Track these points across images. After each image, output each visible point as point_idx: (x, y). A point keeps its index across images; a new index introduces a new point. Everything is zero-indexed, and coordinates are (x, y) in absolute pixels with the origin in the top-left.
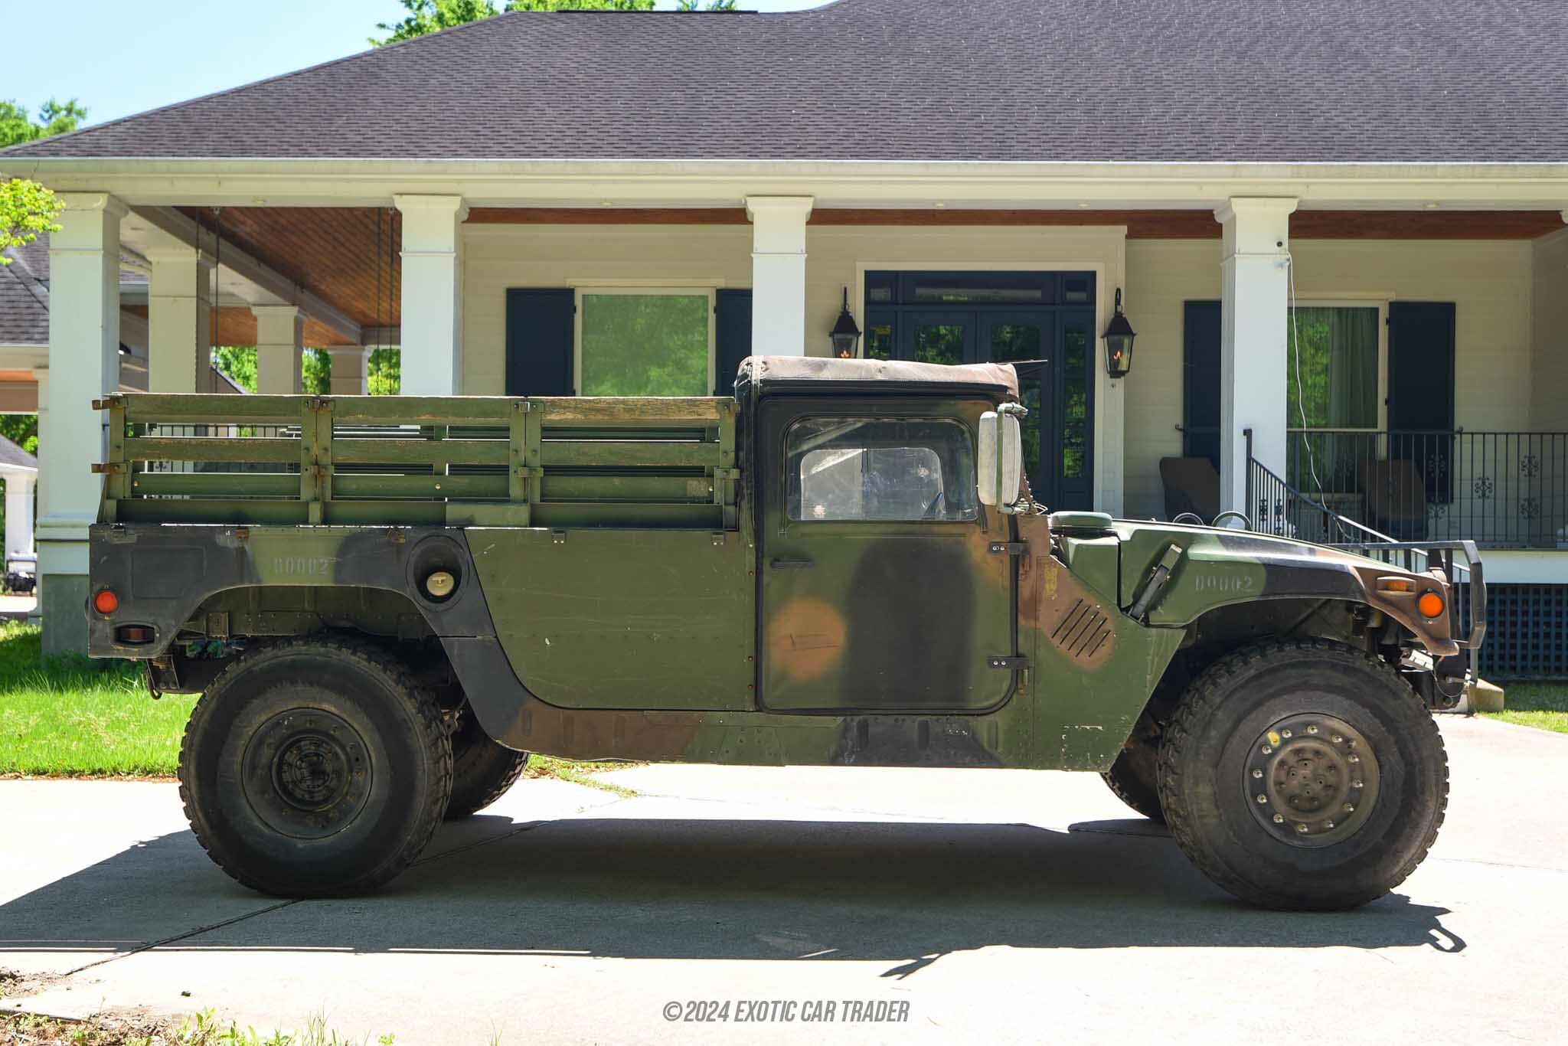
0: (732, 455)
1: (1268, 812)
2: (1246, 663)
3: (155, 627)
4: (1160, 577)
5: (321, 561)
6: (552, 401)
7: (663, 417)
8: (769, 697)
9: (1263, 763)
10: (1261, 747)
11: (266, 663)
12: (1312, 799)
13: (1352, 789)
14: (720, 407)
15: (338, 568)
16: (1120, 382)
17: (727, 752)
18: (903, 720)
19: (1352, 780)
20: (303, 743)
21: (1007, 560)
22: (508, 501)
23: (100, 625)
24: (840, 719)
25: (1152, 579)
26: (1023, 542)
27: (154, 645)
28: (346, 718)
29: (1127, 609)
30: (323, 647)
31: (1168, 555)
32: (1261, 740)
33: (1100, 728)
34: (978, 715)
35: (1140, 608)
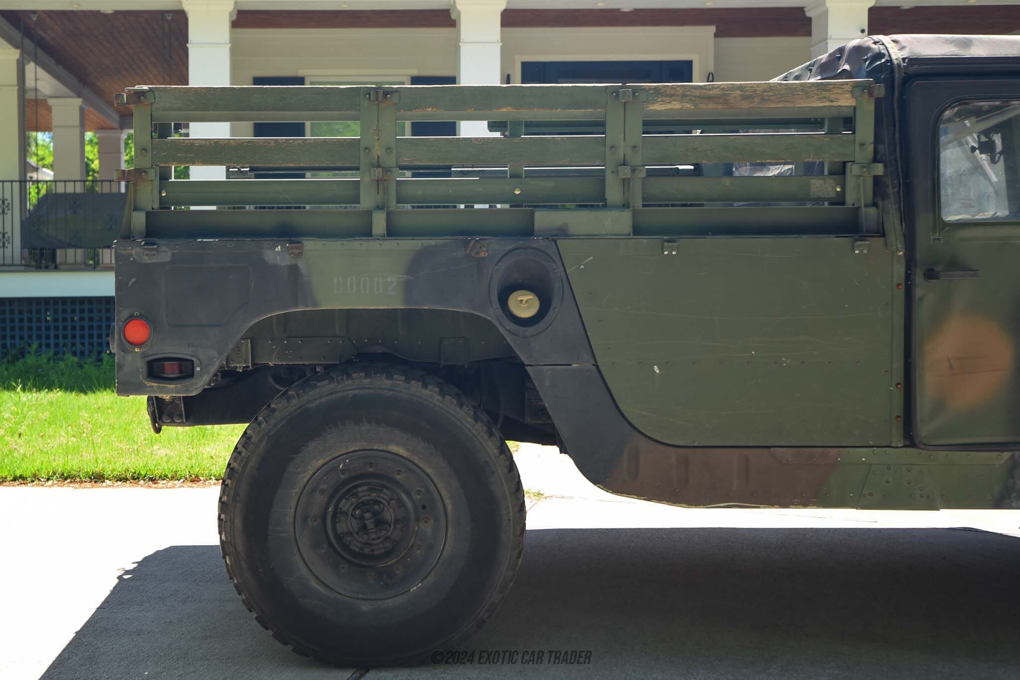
0: (871, 148)
3: (194, 359)
5: (389, 279)
6: (656, 88)
7: (789, 105)
8: (924, 429)
11: (323, 400)
14: (857, 92)
15: (408, 288)
17: (871, 494)
20: (360, 489)
22: (605, 206)
23: (129, 358)
24: (1006, 455)
27: (193, 381)
28: (416, 461)
30: (387, 378)
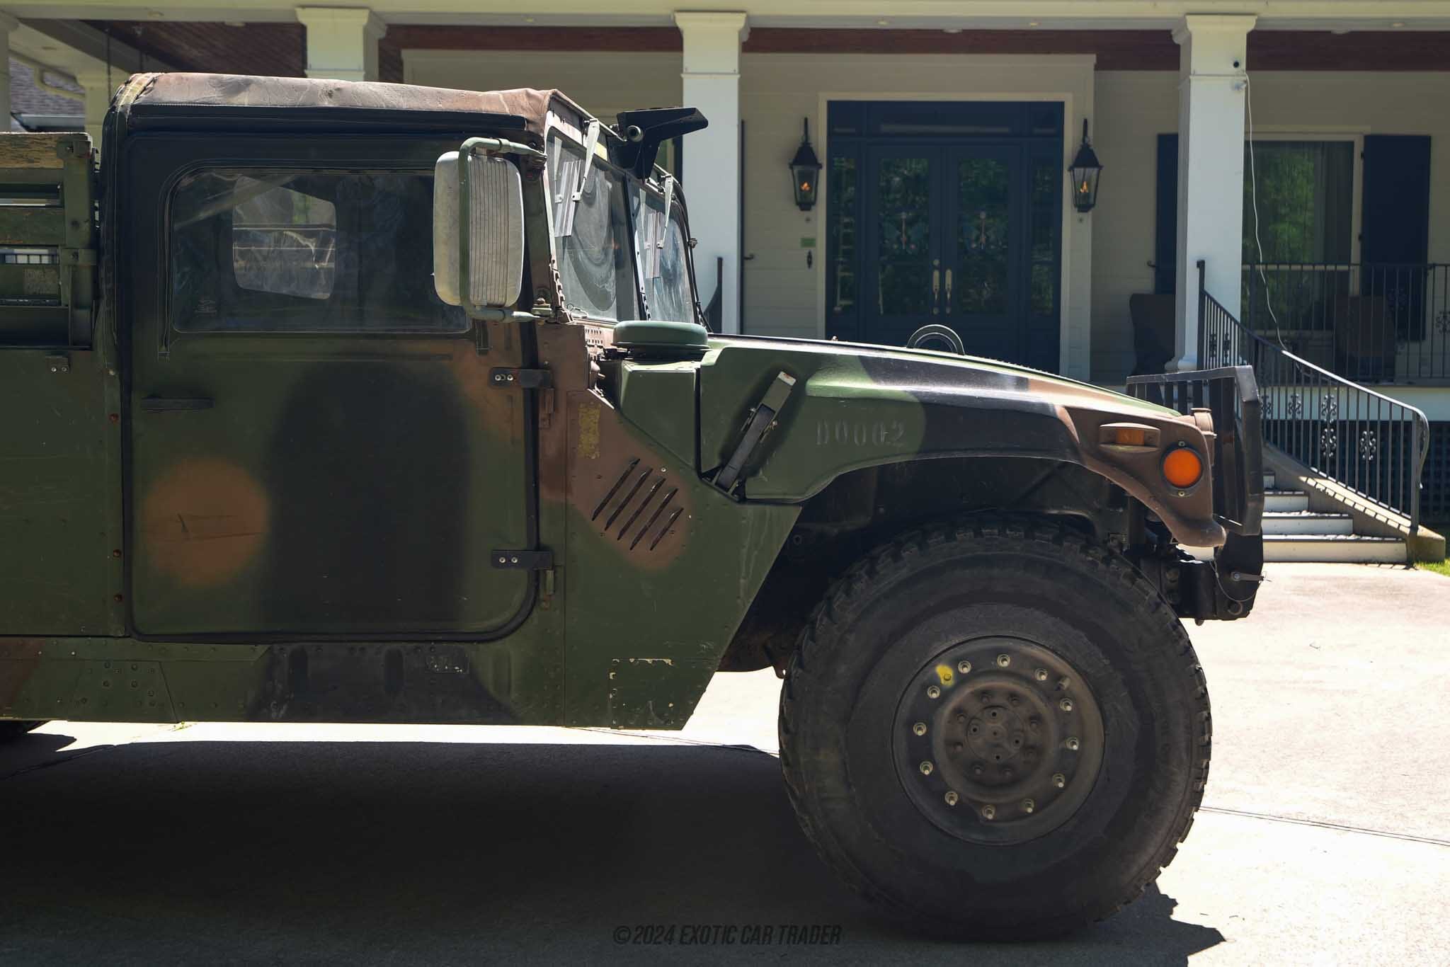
0: (85, 227)
1: (935, 787)
2: (896, 557)
4: (759, 423)
8: (146, 614)
9: (927, 712)
10: (925, 687)
12: (1004, 767)
13: (1066, 753)
14: (62, 149)
16: (1088, 217)
17: (84, 701)
18: (363, 649)
19: (1064, 737)
21: (519, 396)
24: (261, 649)
25: (748, 426)
26: (546, 367)
29: (711, 474)
31: (772, 391)
32: (924, 678)
33: (668, 661)
34: (479, 642)
35: (729, 474)
